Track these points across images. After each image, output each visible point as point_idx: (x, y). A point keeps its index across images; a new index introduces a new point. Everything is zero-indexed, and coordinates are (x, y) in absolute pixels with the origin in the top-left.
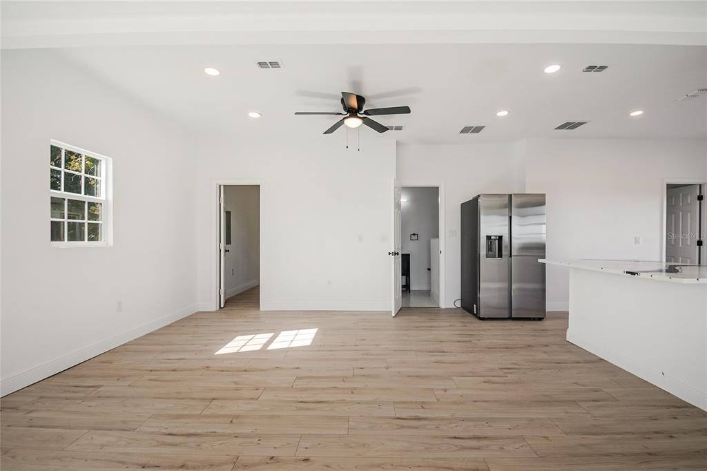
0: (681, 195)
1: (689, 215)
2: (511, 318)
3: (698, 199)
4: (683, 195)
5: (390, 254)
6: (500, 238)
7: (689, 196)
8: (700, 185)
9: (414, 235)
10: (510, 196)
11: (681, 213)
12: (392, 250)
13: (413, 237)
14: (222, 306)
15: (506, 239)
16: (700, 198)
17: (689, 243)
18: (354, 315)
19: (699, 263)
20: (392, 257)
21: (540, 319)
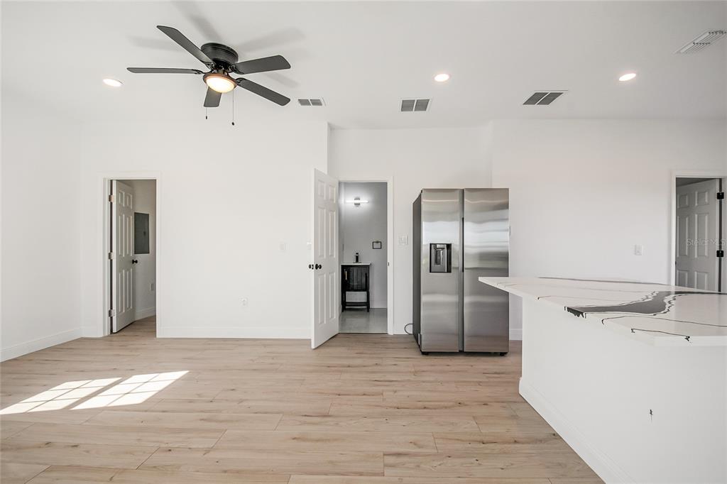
0: (696, 193)
1: (706, 217)
2: (462, 353)
3: (718, 198)
4: (698, 194)
5: (310, 267)
6: (449, 246)
7: (706, 193)
8: (721, 180)
9: (377, 242)
10: (463, 190)
11: (696, 216)
12: (313, 263)
13: (376, 246)
14: (115, 331)
15: (456, 248)
16: (720, 196)
17: (706, 254)
18: (265, 346)
19: (720, 290)
20: (312, 271)
21: (503, 354)
